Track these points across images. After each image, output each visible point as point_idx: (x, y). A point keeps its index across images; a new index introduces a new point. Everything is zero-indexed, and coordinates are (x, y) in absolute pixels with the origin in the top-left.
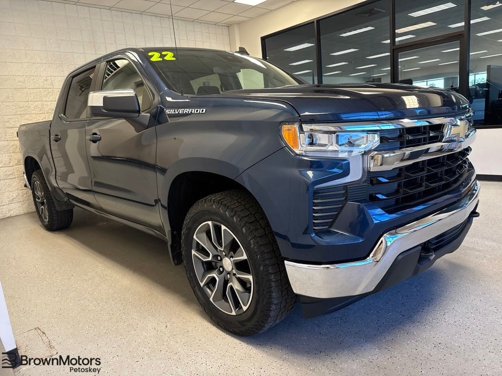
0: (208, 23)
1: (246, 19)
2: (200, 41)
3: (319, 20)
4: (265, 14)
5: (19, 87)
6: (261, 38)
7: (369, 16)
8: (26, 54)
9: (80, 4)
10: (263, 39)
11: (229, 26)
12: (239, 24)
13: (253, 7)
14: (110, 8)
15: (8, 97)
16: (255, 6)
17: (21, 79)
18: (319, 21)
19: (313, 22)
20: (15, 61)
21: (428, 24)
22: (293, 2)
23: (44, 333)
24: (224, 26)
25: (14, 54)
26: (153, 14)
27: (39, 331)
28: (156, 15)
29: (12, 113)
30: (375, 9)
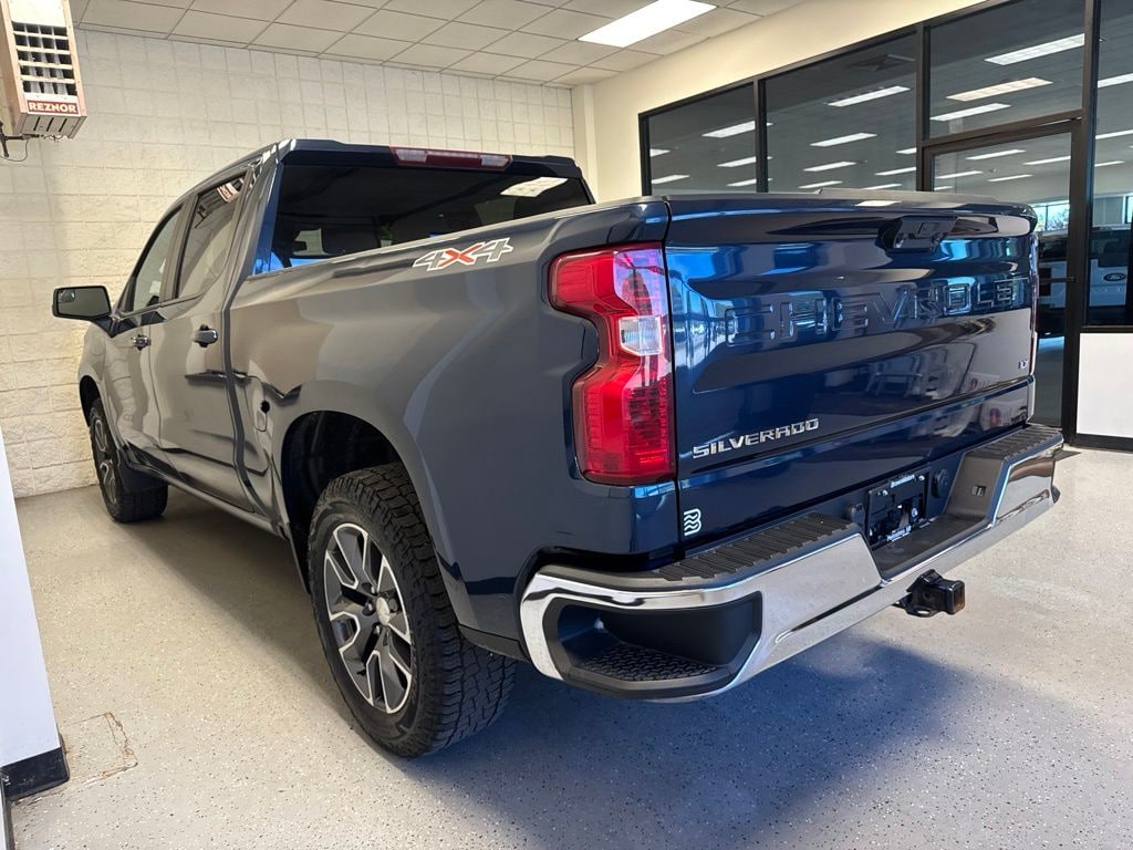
0: (525, 83)
1: (608, 74)
2: (507, 122)
3: (765, 79)
4: (650, 63)
5: (125, 219)
6: (639, 115)
7: (878, 70)
8: (144, 150)
9: (256, 47)
10: (644, 118)
11: (571, 88)
12: (593, 83)
13: (621, 49)
14: (318, 56)
15: (103, 240)
16: (625, 48)
17: (132, 202)
18: (764, 81)
19: (752, 83)
20: (122, 166)
21: (1030, 83)
22: (709, 38)
23: (119, 724)
24: (561, 88)
25: (120, 151)
26: (408, 66)
27: (111, 720)
28: (413, 68)
29: (111, 273)
30: (890, 56)
